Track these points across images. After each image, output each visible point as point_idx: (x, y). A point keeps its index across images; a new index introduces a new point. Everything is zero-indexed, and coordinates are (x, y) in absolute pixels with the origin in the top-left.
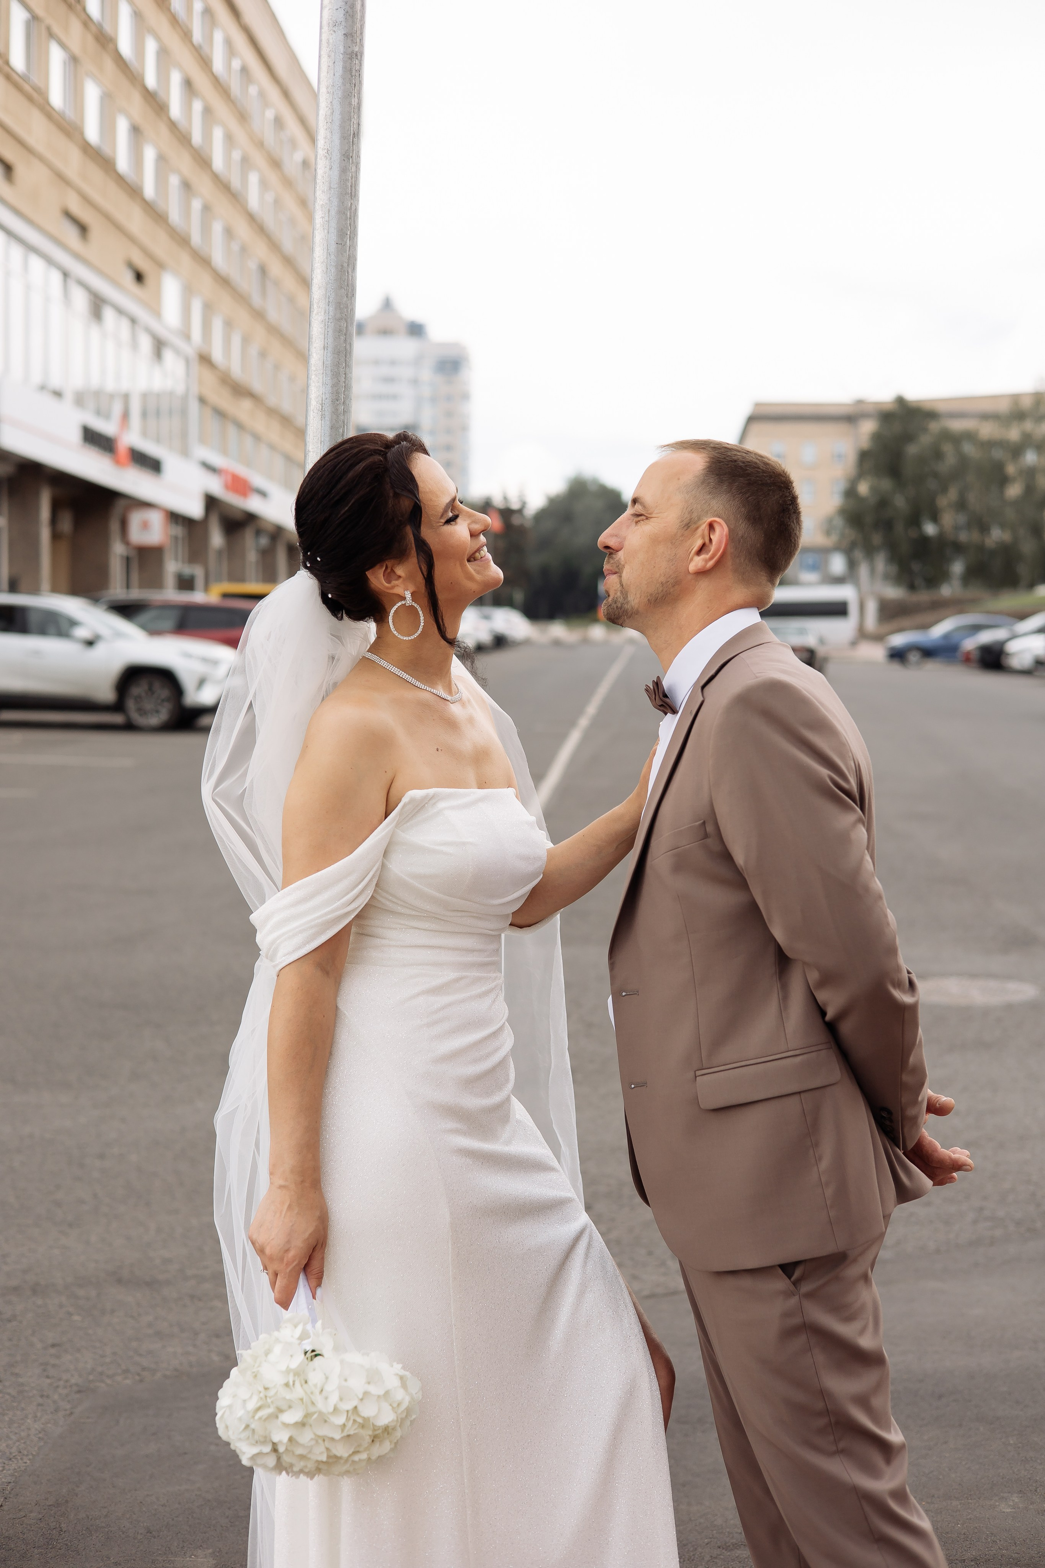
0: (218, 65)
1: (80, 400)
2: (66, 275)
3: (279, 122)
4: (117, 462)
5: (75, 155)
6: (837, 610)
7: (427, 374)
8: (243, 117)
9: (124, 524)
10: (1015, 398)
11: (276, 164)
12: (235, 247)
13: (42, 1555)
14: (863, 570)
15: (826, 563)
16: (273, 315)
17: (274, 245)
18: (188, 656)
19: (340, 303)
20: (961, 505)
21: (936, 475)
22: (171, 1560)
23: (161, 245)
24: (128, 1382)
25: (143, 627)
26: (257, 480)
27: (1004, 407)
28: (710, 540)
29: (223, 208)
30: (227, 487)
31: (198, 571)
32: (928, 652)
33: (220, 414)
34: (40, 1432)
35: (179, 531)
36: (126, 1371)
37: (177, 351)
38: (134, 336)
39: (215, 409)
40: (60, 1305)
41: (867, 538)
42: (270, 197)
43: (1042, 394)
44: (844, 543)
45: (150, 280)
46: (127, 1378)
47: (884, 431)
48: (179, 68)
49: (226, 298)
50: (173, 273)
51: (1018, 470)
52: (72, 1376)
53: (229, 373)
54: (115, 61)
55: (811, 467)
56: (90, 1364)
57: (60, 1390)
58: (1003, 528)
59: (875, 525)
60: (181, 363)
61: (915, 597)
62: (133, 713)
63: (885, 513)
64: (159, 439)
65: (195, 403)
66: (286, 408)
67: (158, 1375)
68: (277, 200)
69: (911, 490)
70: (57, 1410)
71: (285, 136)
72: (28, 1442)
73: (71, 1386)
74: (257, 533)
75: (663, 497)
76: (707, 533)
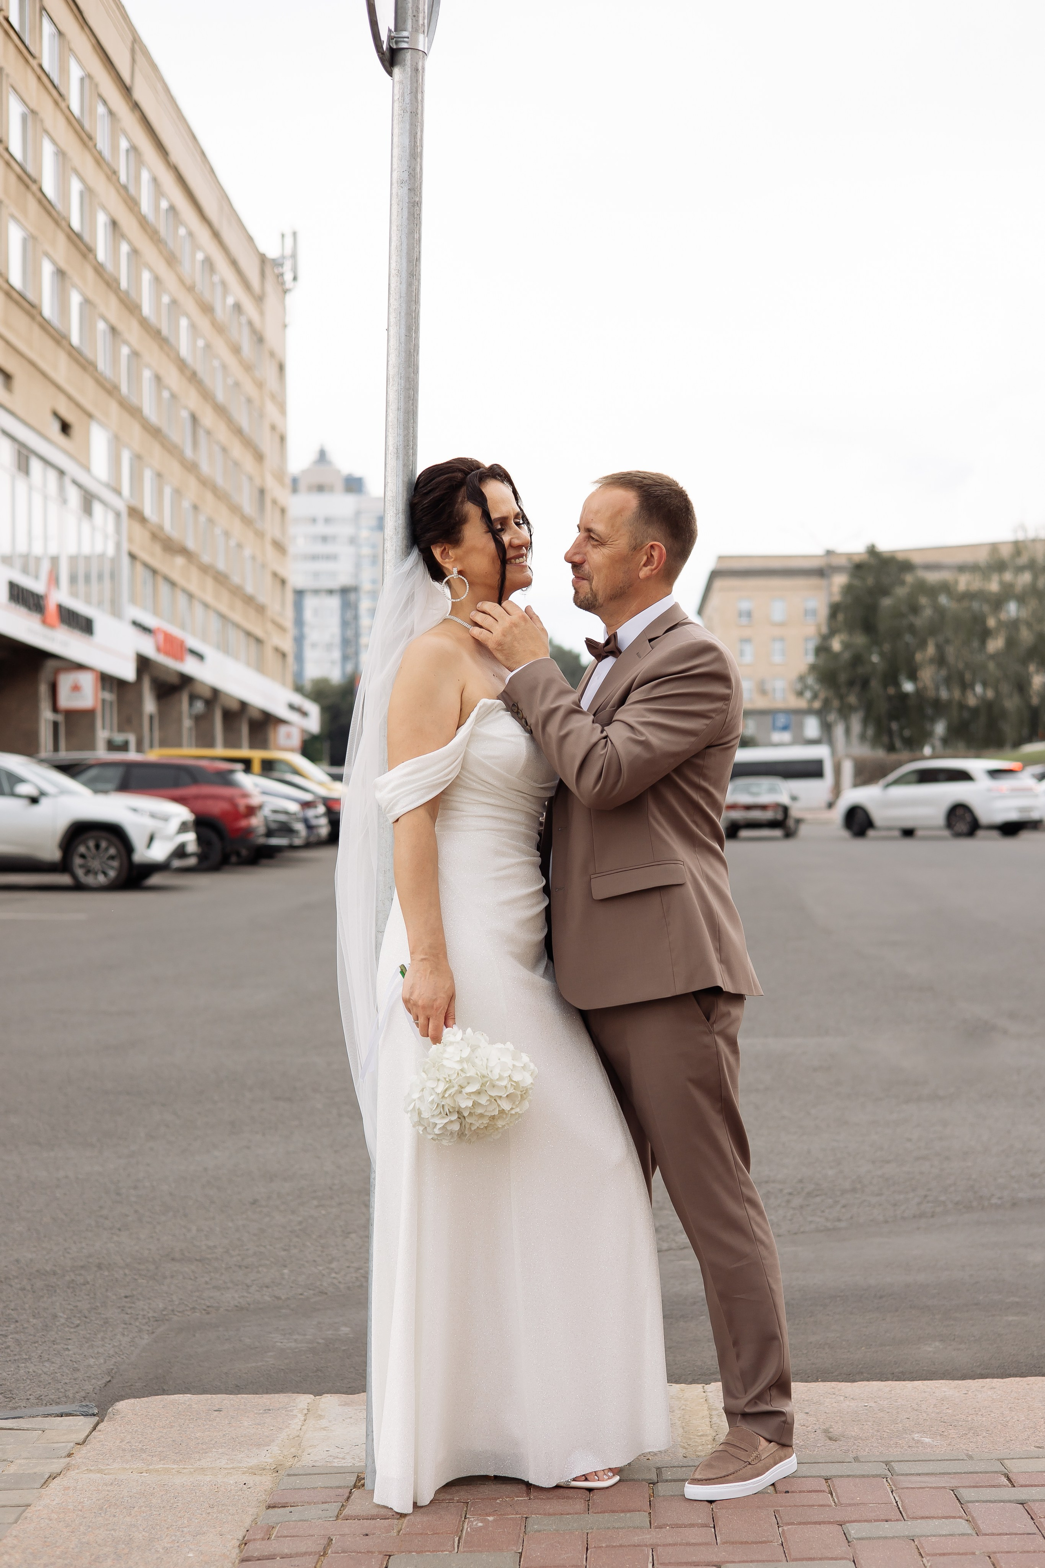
0: (146, 206)
3: (209, 264)
6: (812, 770)
8: (171, 260)
9: (54, 689)
10: (994, 547)
11: (207, 309)
12: (166, 394)
14: (839, 731)
15: (801, 726)
16: (205, 468)
17: (206, 395)
20: (940, 660)
21: (912, 629)
23: (88, 395)
25: (87, 784)
26: (193, 643)
27: (982, 557)
28: (652, 555)
29: (152, 355)
30: (159, 649)
31: (130, 738)
33: (152, 571)
35: (109, 693)
36: (194, 1309)
37: (107, 505)
38: (61, 489)
39: (146, 565)
40: (125, 1274)
41: (841, 698)
42: (201, 343)
43: (1023, 542)
44: (817, 705)
45: (76, 430)
46: (196, 1312)
47: (857, 582)
48: (104, 208)
49: (157, 449)
50: (101, 424)
51: (1000, 623)
52: (148, 1312)
53: (161, 528)
54: (40, 202)
55: (782, 624)
56: (161, 1306)
57: (140, 1320)
58: (985, 685)
59: (851, 683)
60: (111, 517)
61: (894, 757)
62: (80, 872)
63: (860, 670)
64: (88, 601)
65: (125, 560)
66: (221, 565)
67: (222, 1309)
68: (208, 346)
69: (887, 647)
70: (140, 1331)
71: (216, 279)
72: (122, 1348)
73: (149, 1318)
74: (193, 698)
75: (614, 530)
76: (649, 551)
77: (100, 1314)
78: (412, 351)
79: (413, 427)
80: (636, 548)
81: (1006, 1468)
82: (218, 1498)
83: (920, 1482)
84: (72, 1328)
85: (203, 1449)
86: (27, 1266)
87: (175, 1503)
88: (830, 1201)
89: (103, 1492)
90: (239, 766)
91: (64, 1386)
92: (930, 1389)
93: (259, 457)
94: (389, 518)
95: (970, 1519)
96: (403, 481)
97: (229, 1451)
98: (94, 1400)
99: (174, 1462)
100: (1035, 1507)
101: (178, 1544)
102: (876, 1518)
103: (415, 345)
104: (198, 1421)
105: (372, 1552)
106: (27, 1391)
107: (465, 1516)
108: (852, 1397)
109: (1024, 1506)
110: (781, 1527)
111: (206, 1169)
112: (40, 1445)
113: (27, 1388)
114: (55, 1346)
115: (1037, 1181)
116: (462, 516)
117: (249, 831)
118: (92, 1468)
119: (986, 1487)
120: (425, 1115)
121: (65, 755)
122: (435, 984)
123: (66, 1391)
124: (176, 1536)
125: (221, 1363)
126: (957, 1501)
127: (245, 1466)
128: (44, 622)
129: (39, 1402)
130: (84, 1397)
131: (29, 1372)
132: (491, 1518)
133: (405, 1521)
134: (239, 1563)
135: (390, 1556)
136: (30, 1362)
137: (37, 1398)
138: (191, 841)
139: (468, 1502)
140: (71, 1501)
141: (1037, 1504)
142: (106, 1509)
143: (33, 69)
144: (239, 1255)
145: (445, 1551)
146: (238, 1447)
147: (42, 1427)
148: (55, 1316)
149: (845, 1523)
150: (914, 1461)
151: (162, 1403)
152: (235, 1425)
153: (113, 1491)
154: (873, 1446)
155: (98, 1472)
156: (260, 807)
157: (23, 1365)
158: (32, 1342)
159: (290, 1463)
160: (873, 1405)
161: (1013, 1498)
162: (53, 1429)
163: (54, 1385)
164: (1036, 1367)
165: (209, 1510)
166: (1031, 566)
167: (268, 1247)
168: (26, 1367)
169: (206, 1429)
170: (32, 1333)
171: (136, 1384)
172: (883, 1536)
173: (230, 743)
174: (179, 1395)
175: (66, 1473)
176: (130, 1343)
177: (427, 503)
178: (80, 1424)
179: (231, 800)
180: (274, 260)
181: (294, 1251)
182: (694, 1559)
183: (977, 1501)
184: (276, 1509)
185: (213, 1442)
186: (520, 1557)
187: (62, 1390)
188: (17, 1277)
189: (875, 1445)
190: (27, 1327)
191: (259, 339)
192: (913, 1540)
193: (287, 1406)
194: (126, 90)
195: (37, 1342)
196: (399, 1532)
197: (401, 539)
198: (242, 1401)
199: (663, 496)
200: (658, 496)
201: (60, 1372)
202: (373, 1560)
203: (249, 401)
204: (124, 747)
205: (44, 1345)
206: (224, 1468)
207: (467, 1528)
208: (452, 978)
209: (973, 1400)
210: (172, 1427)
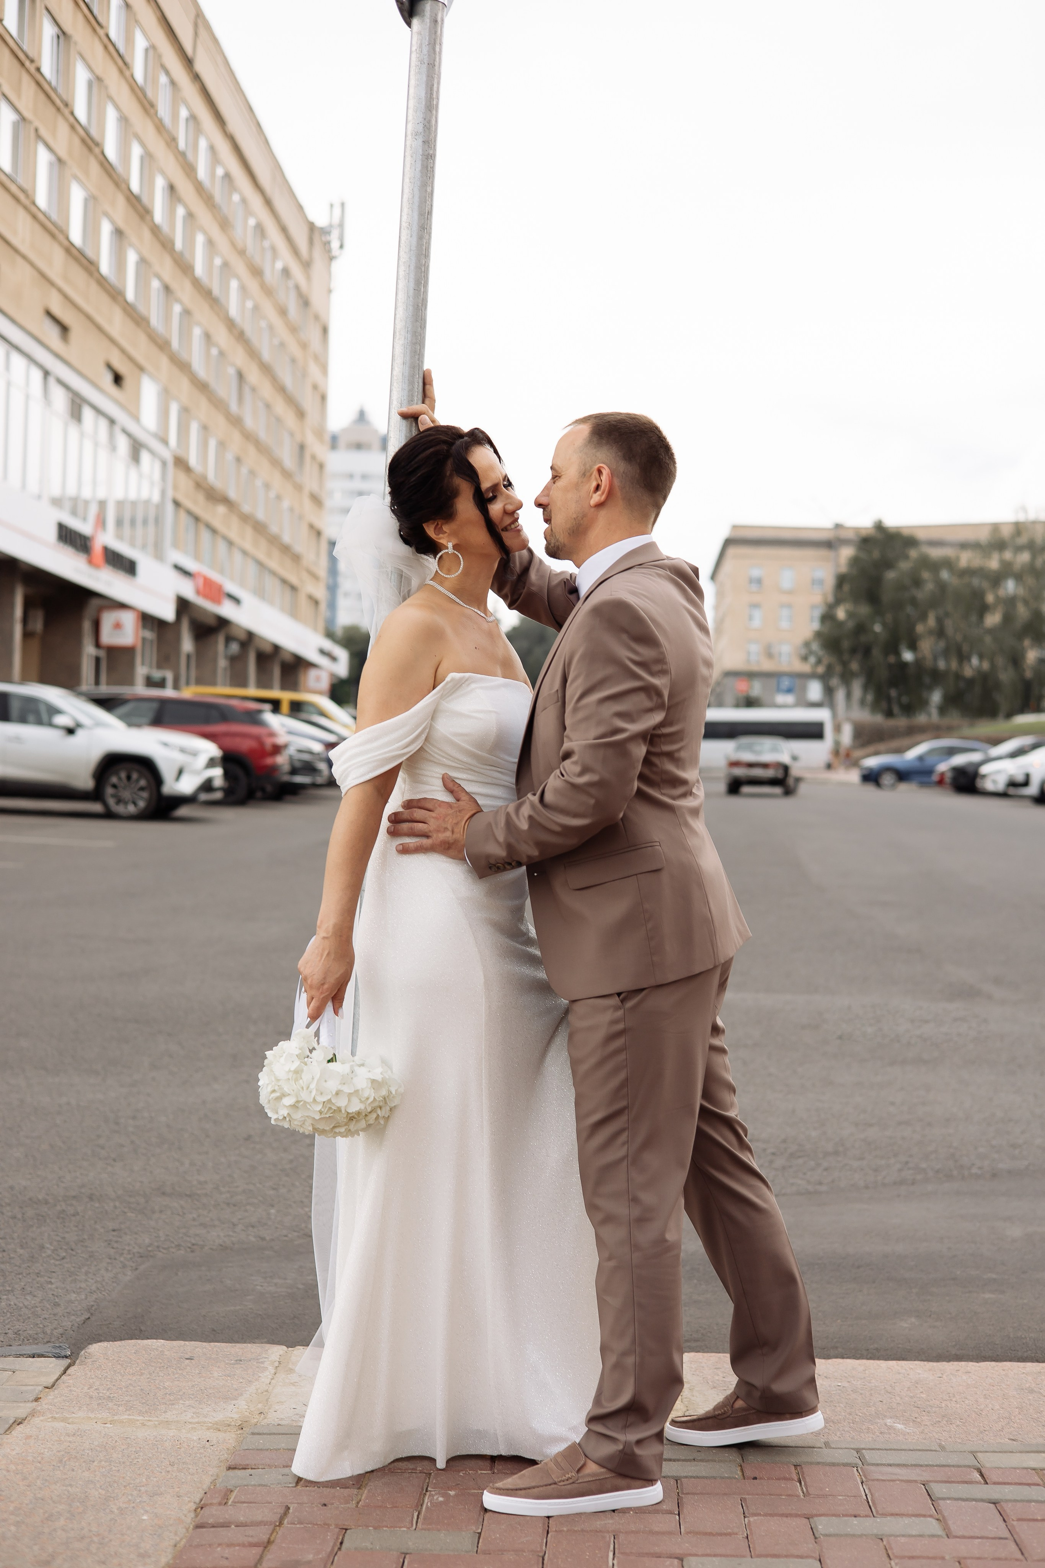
0: (202, 173)
2: (46, 373)
3: (260, 229)
4: (92, 562)
5: (58, 255)
6: (813, 732)
8: (225, 224)
9: (97, 626)
10: (996, 527)
11: (257, 272)
12: (214, 351)
14: (840, 695)
15: (804, 689)
16: (249, 422)
17: (253, 353)
18: (167, 746)
20: (940, 632)
21: (914, 602)
23: (141, 349)
24: (181, 1252)
25: (121, 718)
26: (230, 587)
27: (983, 536)
28: (601, 480)
29: (203, 314)
30: (198, 592)
31: (168, 675)
32: (902, 775)
33: (194, 518)
35: (149, 634)
37: (154, 454)
38: (111, 436)
39: (189, 513)
40: (115, 1207)
41: (845, 664)
42: (249, 304)
43: (1023, 523)
44: (821, 670)
45: (128, 382)
46: (180, 1250)
47: (863, 555)
48: (163, 173)
49: (204, 403)
50: (152, 377)
51: (998, 599)
52: (134, 1248)
53: (205, 478)
54: (102, 165)
55: (790, 592)
56: (147, 1241)
57: (125, 1256)
58: (981, 657)
59: (853, 651)
60: (157, 466)
61: (891, 723)
62: (111, 802)
63: (863, 639)
64: (132, 544)
65: (170, 507)
66: (260, 515)
67: (206, 1248)
68: (256, 308)
69: (889, 617)
70: (124, 1266)
71: (266, 244)
72: (104, 1284)
73: (134, 1253)
74: (229, 639)
76: (597, 476)
77: (86, 1247)
80: (585, 474)
81: (980, 1462)
82: (179, 1455)
83: (891, 1474)
84: (57, 1260)
85: (171, 1400)
86: (20, 1194)
87: (136, 1459)
88: (812, 1163)
89: (65, 1443)
90: (267, 707)
91: (43, 1321)
92: (904, 1371)
93: (301, 414)
95: (941, 1519)
97: (196, 1403)
98: (71, 1338)
99: (140, 1413)
100: (1008, 1508)
101: (133, 1505)
102: (844, 1513)
104: (169, 1369)
105: (329, 1525)
106: (6, 1324)
107: (427, 1489)
108: (825, 1375)
109: (996, 1507)
110: (747, 1517)
111: (204, 1102)
112: (8, 1387)
113: (7, 1322)
114: (39, 1279)
115: (1017, 1152)
116: (453, 490)
117: (274, 768)
118: (57, 1416)
119: (958, 1482)
121: (105, 690)
123: (44, 1326)
124: (132, 1495)
125: (200, 1305)
126: (928, 1497)
127: (210, 1421)
128: (90, 562)
129: (16, 1337)
130: (61, 1334)
131: (10, 1305)
132: (452, 1493)
133: (366, 1492)
134: (193, 1529)
135: (346, 1530)
136: (12, 1294)
137: (16, 1333)
138: (218, 776)
139: (431, 1473)
140: (30, 1451)
141: (1010, 1505)
142: (65, 1462)
143: (100, 38)
144: (229, 1192)
145: (402, 1527)
146: (205, 1400)
147: (12, 1367)
148: (42, 1247)
149: (813, 1516)
150: (885, 1449)
151: (135, 1347)
152: (205, 1375)
153: (75, 1442)
154: (844, 1430)
155: (62, 1421)
156: (286, 746)
157: (5, 1297)
158: (16, 1274)
159: (256, 1420)
160: (846, 1385)
161: (985, 1497)
162: (24, 1371)
163: (34, 1320)
164: (1012, 1350)
165: (169, 1469)
166: (1031, 546)
167: (258, 1185)
168: (8, 1299)
169: (176, 1378)
170: (18, 1264)
171: (115, 1323)
172: (851, 1533)
173: (263, 683)
174: (152, 1340)
175: (31, 1419)
176: (112, 1278)
178: (51, 1366)
179: (258, 739)
180: (322, 229)
181: (283, 1191)
182: (657, 1549)
183: (949, 1499)
184: (236, 1471)
185: (181, 1393)
186: (479, 1538)
187: (41, 1326)
188: (9, 1205)
189: (846, 1429)
190: (13, 1258)
191: (305, 302)
192: (882, 1539)
193: (259, 1357)
194: (188, 62)
195: (22, 1273)
196: (358, 1503)
198: (215, 1350)
201: (40, 1307)
202: (329, 1534)
203: (293, 361)
204: (161, 684)
205: (29, 1277)
206: (189, 1422)
207: (427, 1503)
209: (947, 1384)
210: (142, 1374)
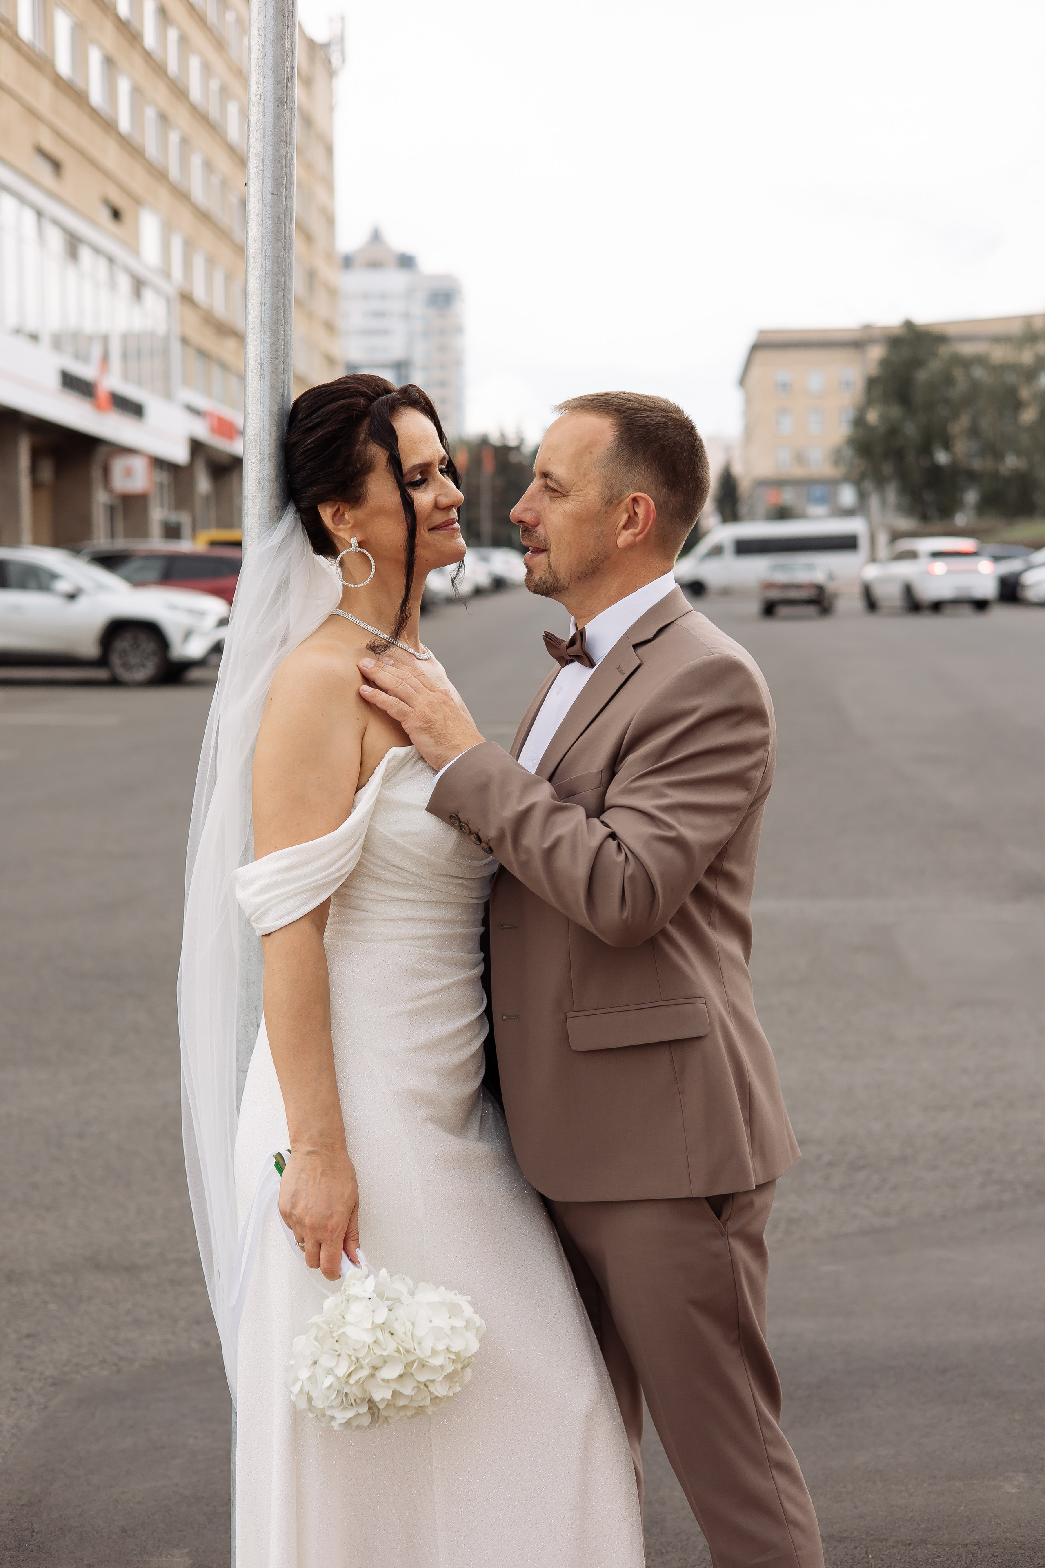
1: (57, 343)
2: (39, 214)
4: (98, 407)
5: (46, 88)
6: (847, 543)
7: (418, 308)
8: (220, 44)
9: (106, 473)
12: (215, 181)
13: (13, 1558)
14: (874, 502)
15: (835, 496)
18: (173, 607)
19: (277, 257)
20: (974, 432)
21: (944, 401)
22: (147, 1560)
23: (138, 181)
24: (105, 1373)
25: (128, 579)
27: (1016, 329)
28: (635, 513)
29: (202, 140)
30: (213, 430)
31: (184, 518)
33: (203, 354)
34: (13, 1428)
35: (163, 477)
36: (103, 1362)
37: (158, 291)
38: (111, 275)
39: (198, 349)
40: (36, 1293)
41: (875, 468)
44: (852, 473)
45: (127, 215)
46: (103, 1369)
47: (892, 356)
49: (207, 234)
50: (151, 210)
51: (1031, 394)
52: (47, 1368)
53: (212, 312)
55: (818, 396)
56: (65, 1355)
57: (35, 1383)
58: (1016, 455)
59: (884, 455)
60: (162, 303)
61: (927, 528)
62: (118, 668)
63: (895, 443)
64: (139, 385)
65: (177, 343)
67: (136, 1365)
69: (920, 417)
70: (31, 1404)
73: (46, 1379)
75: (579, 474)
76: (630, 507)
78: (282, 216)
79: (284, 331)
80: (611, 502)
93: (311, 241)
94: (250, 466)
96: (270, 412)
103: (286, 208)
116: (365, 462)
120: (319, 1404)
122: (330, 1191)
128: (96, 408)
177: (311, 442)
180: (321, 45)
191: (308, 122)
197: (268, 498)
199: (653, 426)
200: (646, 426)
204: (178, 533)
208: (354, 1179)
